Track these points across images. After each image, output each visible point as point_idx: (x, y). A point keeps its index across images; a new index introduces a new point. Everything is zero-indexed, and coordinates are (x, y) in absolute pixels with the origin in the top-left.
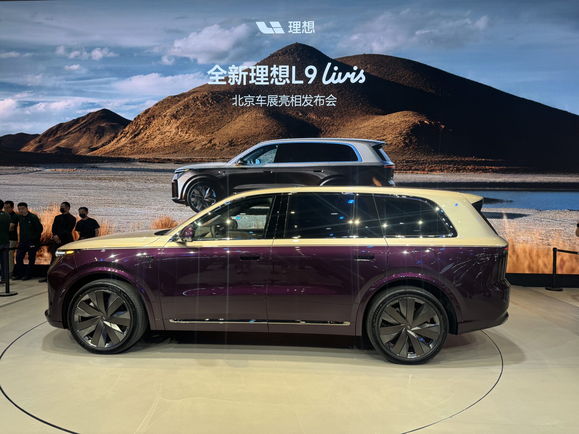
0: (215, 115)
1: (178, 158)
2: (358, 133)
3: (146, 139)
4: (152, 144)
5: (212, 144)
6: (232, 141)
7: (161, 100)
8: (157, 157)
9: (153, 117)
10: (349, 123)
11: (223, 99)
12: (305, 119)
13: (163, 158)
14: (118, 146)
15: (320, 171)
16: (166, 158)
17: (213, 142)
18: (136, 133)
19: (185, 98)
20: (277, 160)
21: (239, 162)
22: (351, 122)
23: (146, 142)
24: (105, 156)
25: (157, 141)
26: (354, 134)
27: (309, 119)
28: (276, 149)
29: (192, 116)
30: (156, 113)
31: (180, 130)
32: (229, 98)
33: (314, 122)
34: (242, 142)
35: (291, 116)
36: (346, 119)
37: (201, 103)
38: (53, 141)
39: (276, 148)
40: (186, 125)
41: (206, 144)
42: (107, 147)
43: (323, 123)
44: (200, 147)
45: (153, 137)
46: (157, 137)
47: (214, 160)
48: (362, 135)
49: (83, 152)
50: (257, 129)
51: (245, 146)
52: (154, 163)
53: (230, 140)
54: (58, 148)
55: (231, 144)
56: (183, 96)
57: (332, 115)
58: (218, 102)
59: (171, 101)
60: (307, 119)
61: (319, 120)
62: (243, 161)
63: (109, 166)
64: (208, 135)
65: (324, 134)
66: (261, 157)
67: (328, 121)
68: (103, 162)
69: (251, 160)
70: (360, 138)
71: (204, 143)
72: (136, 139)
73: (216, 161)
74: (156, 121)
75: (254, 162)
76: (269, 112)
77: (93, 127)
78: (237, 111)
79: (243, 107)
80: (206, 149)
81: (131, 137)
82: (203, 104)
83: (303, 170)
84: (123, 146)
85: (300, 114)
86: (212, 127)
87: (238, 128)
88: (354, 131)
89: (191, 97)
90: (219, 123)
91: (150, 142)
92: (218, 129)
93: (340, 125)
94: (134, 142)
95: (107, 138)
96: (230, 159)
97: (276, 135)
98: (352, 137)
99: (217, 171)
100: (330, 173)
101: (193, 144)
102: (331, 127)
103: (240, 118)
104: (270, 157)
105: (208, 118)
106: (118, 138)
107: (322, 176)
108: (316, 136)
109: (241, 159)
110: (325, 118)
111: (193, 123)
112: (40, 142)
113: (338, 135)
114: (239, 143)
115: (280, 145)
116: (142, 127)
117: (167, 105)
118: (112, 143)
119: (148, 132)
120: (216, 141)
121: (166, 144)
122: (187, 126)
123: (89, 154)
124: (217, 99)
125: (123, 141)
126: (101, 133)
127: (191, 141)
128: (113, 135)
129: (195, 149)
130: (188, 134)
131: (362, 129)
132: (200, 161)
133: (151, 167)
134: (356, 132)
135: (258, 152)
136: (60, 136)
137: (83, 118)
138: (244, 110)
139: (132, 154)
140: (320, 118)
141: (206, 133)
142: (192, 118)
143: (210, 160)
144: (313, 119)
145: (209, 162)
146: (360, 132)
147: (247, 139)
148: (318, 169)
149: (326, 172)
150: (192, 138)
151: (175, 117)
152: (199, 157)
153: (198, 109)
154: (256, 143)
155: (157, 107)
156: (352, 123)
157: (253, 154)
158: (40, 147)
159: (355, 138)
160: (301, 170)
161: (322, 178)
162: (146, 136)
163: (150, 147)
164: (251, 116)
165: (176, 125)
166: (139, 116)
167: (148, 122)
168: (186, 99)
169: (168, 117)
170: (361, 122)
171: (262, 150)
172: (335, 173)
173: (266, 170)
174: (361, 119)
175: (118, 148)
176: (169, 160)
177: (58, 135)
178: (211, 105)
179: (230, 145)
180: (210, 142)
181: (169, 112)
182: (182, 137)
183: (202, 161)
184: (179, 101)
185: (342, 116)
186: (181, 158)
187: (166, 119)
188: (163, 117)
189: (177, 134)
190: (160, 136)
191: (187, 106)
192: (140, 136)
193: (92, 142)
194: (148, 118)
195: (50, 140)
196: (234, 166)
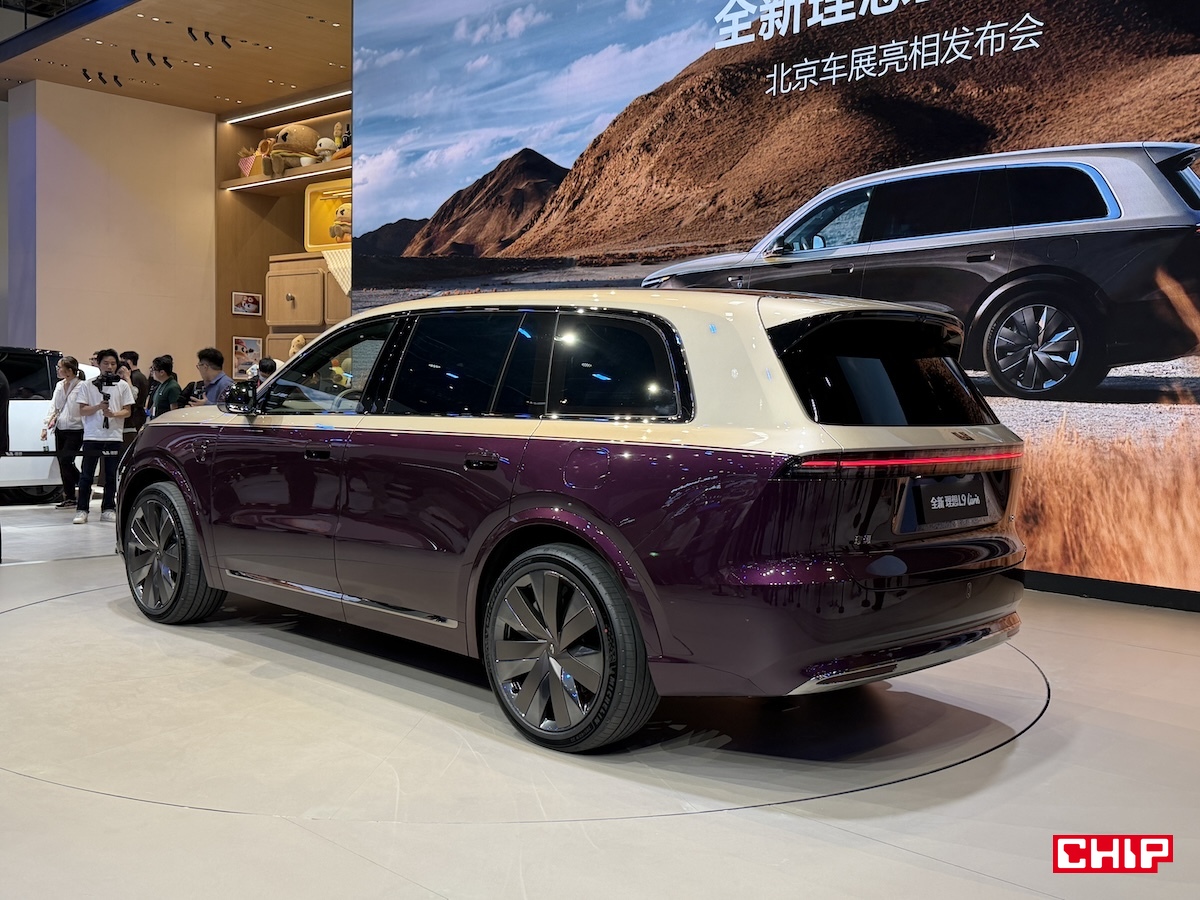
0: (726, 129)
1: (649, 250)
2: (1110, 124)
3: (592, 211)
4: (603, 221)
5: (717, 205)
6: (760, 192)
7: (622, 109)
8: (610, 252)
9: (607, 155)
10: (1082, 96)
11: (747, 81)
12: (948, 100)
13: (621, 252)
14: (547, 231)
15: (987, 258)
16: (627, 252)
17: (720, 201)
18: (576, 198)
19: (667, 95)
20: (866, 236)
21: (775, 248)
22: (1087, 91)
23: (593, 217)
24: (524, 256)
25: (612, 210)
26: (1095, 130)
27: (959, 100)
28: (867, 203)
29: (679, 141)
30: (613, 143)
31: (655, 178)
32: (758, 78)
33: (973, 109)
34: (784, 192)
35: (909, 97)
36: (1072, 83)
37: (699, 103)
38: (447, 230)
39: (866, 198)
40: (666, 165)
41: (704, 209)
42: (527, 236)
43: (1001, 107)
44: (692, 218)
45: (605, 203)
46: (613, 204)
47: (720, 249)
48: (1121, 130)
49: (490, 251)
50: (821, 152)
51: (792, 202)
52: (605, 265)
53: (757, 189)
54: (454, 243)
55: (760, 200)
56: (664, 91)
57: (1029, 77)
58: (734, 93)
59: (640, 110)
60: (953, 102)
61: (989, 98)
62: (784, 246)
63: (529, 278)
64: (711, 185)
65: (1002, 141)
66: (827, 230)
67: (1015, 97)
68: (520, 271)
69: (803, 240)
70: (1114, 139)
71: (701, 206)
72: (576, 211)
73: (724, 251)
74: (612, 162)
75: (810, 246)
76: (853, 97)
77: (507, 193)
78: (775, 107)
79: (788, 96)
80: (705, 221)
81: (567, 208)
82: (704, 103)
83: (937, 260)
84: (554, 232)
85: (935, 90)
86: (720, 162)
87: (777, 154)
88: (1095, 121)
89: (679, 91)
90: (733, 149)
91: (598, 216)
92: (731, 164)
93: (1052, 107)
94: (572, 220)
95: (528, 214)
96: (754, 242)
97: (867, 161)
98: (1090, 138)
99: (726, 276)
100: (1017, 262)
101: (678, 212)
102: (1024, 116)
103: (782, 126)
104: (849, 226)
105: (712, 138)
106: (547, 214)
107: (991, 273)
108: (978, 148)
109: (780, 240)
110: (1006, 91)
111: (681, 156)
112: (428, 234)
113: (1044, 138)
114: (777, 196)
115: (878, 189)
116: (586, 181)
117: (634, 120)
118: (537, 224)
119: (596, 193)
120: (725, 199)
121: (629, 217)
122: (668, 168)
123: (499, 255)
124: (732, 84)
125: (556, 219)
126: (518, 203)
127: (674, 204)
128: (537, 208)
129: (683, 225)
130: (670, 188)
131: (1123, 108)
132: (691, 254)
133: (600, 276)
134: (1101, 123)
135: (820, 216)
136: (458, 220)
137: (492, 175)
138: (793, 104)
139: (569, 248)
140: (991, 92)
141: (705, 180)
142: (680, 145)
143: (711, 249)
144: (971, 99)
145: (709, 253)
146: (1115, 120)
147: (796, 184)
148: (979, 253)
149: (1006, 260)
150: (677, 197)
151: (647, 147)
152: (690, 244)
153: (693, 118)
154: (817, 190)
155: (614, 129)
156: (1090, 94)
157: (808, 223)
158: (429, 246)
159: (1100, 141)
160: (930, 260)
161: (990, 280)
162: (594, 203)
163: (598, 229)
164: (809, 116)
165: (648, 169)
166: (582, 156)
167: (599, 170)
168: (670, 99)
169: (634, 151)
170: (1121, 88)
171: (830, 209)
172: (1032, 262)
173: (839, 266)
174: (1122, 77)
175: (545, 237)
176: (633, 256)
177: (454, 218)
178: (721, 102)
179: (756, 203)
180: (713, 201)
181: (637, 136)
182: (658, 197)
183: (695, 254)
184: (656, 105)
185: (1059, 77)
186: (653, 250)
187: (629, 156)
188: (625, 151)
189: (648, 190)
190: (617, 201)
191: (670, 117)
192: (583, 205)
193: (504, 228)
194: (598, 158)
195: (443, 228)
196: (763, 260)
